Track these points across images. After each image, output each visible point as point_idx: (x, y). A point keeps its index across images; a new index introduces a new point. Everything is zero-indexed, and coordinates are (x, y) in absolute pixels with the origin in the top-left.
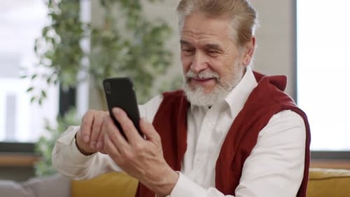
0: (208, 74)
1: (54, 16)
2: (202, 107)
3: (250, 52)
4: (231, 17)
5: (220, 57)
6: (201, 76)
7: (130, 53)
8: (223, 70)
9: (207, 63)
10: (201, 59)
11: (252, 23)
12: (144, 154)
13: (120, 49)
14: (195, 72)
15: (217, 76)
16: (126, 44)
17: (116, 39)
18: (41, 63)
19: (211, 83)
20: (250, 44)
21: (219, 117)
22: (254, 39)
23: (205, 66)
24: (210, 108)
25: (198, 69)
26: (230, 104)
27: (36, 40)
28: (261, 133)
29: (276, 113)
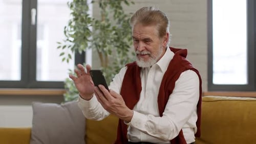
0: (145, 52)
1: (74, 14)
2: (147, 68)
3: (166, 40)
4: (155, 24)
5: (152, 44)
6: (142, 53)
7: (116, 34)
8: (153, 50)
9: (145, 47)
10: (142, 45)
11: (166, 26)
12: (115, 104)
13: (111, 31)
14: (139, 51)
15: (149, 53)
16: (114, 29)
17: (109, 26)
18: (68, 40)
19: (147, 56)
20: (166, 36)
21: (155, 73)
22: (168, 34)
23: (144, 49)
24: (151, 67)
25: (141, 50)
26: (160, 66)
27: (65, 27)
28: (176, 82)
29: (183, 71)
